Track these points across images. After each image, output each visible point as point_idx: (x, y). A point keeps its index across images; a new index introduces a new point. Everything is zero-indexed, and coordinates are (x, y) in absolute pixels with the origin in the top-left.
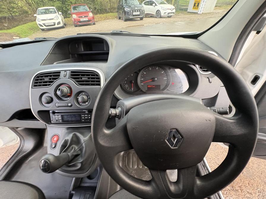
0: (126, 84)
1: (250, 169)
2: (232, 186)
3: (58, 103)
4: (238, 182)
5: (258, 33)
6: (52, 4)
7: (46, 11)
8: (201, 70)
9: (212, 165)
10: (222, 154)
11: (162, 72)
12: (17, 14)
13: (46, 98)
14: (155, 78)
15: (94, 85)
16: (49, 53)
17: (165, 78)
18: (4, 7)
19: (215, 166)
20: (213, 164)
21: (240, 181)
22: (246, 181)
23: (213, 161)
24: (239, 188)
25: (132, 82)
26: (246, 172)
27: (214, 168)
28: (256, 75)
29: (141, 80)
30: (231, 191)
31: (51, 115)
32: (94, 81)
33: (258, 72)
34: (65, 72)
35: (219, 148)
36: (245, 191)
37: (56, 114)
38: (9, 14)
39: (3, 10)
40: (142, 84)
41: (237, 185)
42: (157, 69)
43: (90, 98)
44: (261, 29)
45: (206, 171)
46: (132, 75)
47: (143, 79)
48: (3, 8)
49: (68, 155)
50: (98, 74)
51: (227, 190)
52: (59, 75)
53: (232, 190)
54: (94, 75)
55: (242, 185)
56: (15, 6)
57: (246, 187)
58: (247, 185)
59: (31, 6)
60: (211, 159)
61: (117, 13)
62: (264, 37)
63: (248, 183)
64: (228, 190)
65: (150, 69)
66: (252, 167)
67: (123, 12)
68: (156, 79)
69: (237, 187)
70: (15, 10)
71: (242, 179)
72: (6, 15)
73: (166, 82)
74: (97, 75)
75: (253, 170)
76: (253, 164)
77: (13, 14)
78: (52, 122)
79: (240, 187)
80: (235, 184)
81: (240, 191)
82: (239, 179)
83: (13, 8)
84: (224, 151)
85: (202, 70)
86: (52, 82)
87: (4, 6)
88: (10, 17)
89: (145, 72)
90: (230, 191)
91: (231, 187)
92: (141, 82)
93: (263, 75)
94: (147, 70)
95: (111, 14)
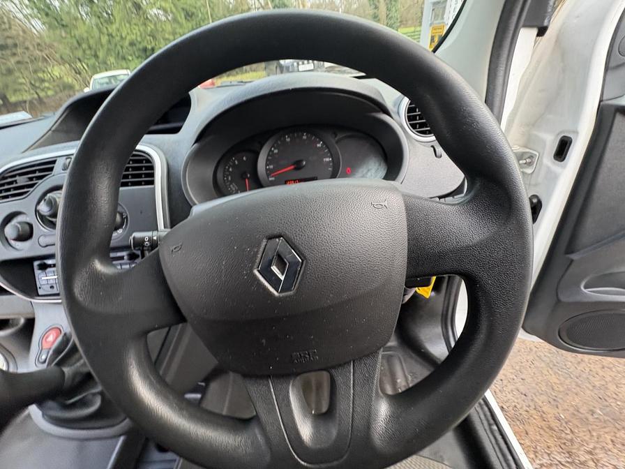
0: (231, 182)
1: (611, 400)
2: (568, 453)
3: (45, 236)
4: (585, 438)
5: (542, 31)
6: (125, 65)
7: (110, 81)
8: (413, 131)
9: (510, 396)
10: (532, 366)
11: (319, 145)
12: (50, 93)
13: (17, 226)
14: (301, 161)
15: (139, 184)
16: (50, 130)
17: (327, 159)
18: (23, 81)
19: (517, 399)
20: (512, 395)
21: (588, 436)
22: (606, 435)
23: (510, 387)
24: (588, 457)
25: (247, 175)
26: (600, 409)
27: (513, 404)
28: (562, 135)
29: (267, 170)
30: (567, 465)
31: (37, 272)
32: (139, 176)
33: (564, 129)
34: (67, 159)
35: (523, 350)
36: (607, 464)
37: (49, 270)
38: (33, 94)
39: (22, 87)
40: (270, 179)
41: (582, 449)
42: (305, 137)
43: (127, 217)
44: (546, 21)
45: (482, 408)
46: (244, 158)
47: (271, 167)
48: (21, 84)
49: (63, 373)
50: (149, 158)
51: (557, 465)
52: (51, 169)
53: (568, 462)
54: (141, 161)
55: (595, 448)
56: (47, 77)
57: (606, 451)
58: (610, 446)
59: (80, 74)
60: (505, 382)
61: (264, 72)
62: (558, 40)
63: (612, 441)
64: (557, 463)
65: (288, 140)
66: (615, 396)
67: (276, 67)
68: (304, 163)
69: (582, 453)
70: (47, 84)
71: (593, 430)
72: (27, 97)
73: (330, 169)
74: (148, 161)
75: (619, 403)
76: (617, 387)
77: (42, 94)
78: (40, 292)
79: (590, 453)
80: (576, 446)
81: (591, 464)
82: (584, 432)
83: (43, 81)
84: (537, 358)
85: (417, 132)
86: (32, 186)
87: (24, 78)
88: (36, 99)
89: (275, 148)
90: (563, 465)
91: (567, 455)
92: (268, 175)
93: (576, 132)
94: (279, 142)
95: (251, 73)
